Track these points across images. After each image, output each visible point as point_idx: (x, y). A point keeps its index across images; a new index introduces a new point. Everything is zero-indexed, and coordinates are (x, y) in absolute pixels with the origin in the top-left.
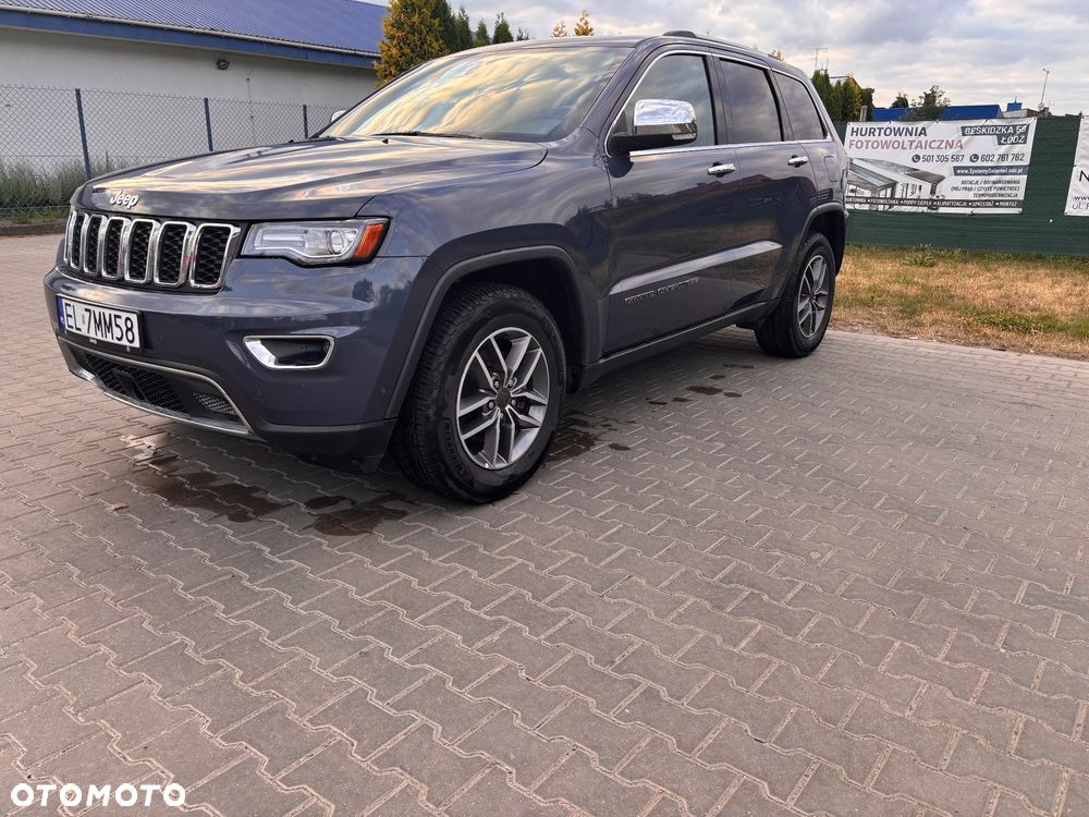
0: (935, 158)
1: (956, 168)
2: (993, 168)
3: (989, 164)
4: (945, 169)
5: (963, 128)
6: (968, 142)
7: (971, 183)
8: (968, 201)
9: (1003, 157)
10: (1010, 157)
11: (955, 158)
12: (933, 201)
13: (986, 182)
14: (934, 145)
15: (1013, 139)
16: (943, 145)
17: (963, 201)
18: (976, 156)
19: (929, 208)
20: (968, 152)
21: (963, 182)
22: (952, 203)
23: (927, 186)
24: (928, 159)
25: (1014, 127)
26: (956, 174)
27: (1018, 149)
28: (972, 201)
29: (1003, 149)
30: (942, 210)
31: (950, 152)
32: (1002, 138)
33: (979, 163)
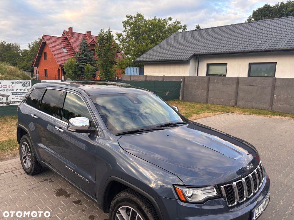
0: (5, 90)
1: (12, 93)
2: (23, 92)
3: (21, 92)
4: (9, 93)
5: (12, 82)
6: (14, 86)
7: (17, 97)
8: (18, 102)
9: (25, 90)
10: (27, 90)
11: (11, 90)
12: (8, 102)
13: (22, 96)
14: (4, 87)
15: (26, 85)
16: (7, 87)
17: (16, 102)
18: (17, 90)
19: (7, 104)
20: (15, 88)
21: (15, 97)
22: (14, 102)
23: (5, 99)
24: (4, 90)
25: (26, 82)
26: (13, 94)
27: (28, 88)
28: (19, 101)
29: (24, 88)
30: (11, 105)
31: (10, 89)
32: (23, 85)
33: (19, 91)
